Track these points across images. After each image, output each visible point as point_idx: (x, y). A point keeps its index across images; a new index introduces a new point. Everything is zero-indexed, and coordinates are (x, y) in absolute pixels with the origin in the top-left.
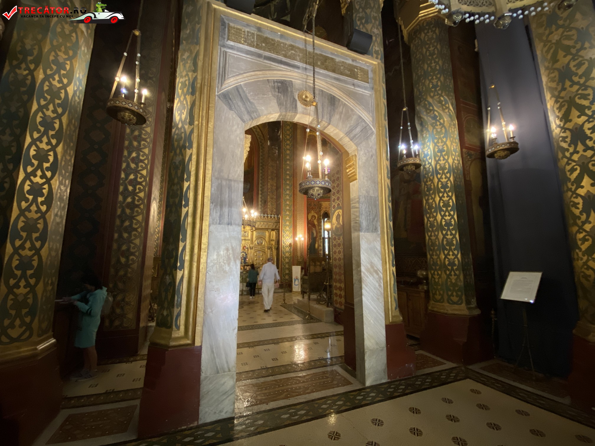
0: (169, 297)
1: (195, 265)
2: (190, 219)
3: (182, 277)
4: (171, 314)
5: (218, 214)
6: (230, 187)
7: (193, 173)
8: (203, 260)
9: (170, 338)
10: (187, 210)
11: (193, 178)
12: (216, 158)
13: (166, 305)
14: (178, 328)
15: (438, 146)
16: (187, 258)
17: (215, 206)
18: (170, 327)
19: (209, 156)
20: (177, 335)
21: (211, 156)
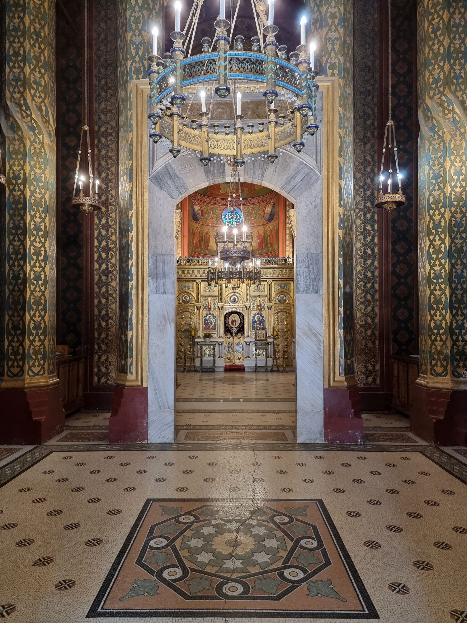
0: (125, 351)
1: (140, 326)
2: (134, 291)
3: (132, 336)
4: (126, 364)
5: (155, 285)
6: (163, 261)
7: (135, 252)
8: (145, 323)
9: (126, 380)
10: (132, 284)
11: (135, 257)
12: (151, 237)
13: (123, 357)
14: (131, 373)
15: (434, 170)
16: (134, 321)
17: (152, 278)
18: (126, 373)
19: (146, 236)
20: (131, 379)
21: (147, 236)
